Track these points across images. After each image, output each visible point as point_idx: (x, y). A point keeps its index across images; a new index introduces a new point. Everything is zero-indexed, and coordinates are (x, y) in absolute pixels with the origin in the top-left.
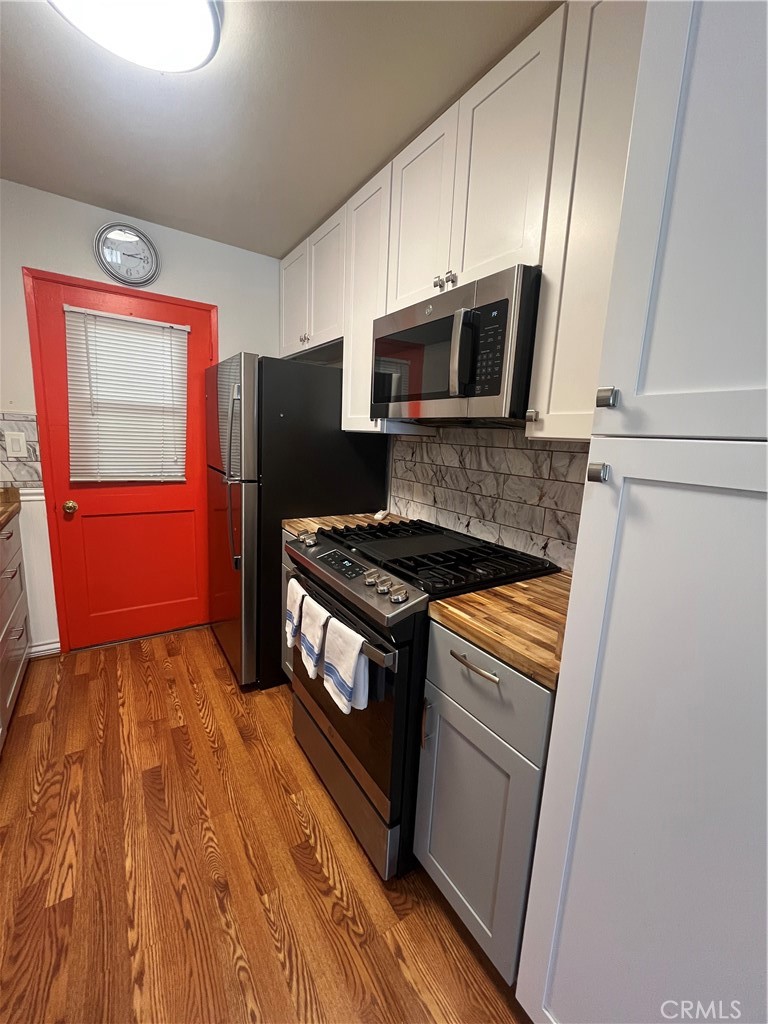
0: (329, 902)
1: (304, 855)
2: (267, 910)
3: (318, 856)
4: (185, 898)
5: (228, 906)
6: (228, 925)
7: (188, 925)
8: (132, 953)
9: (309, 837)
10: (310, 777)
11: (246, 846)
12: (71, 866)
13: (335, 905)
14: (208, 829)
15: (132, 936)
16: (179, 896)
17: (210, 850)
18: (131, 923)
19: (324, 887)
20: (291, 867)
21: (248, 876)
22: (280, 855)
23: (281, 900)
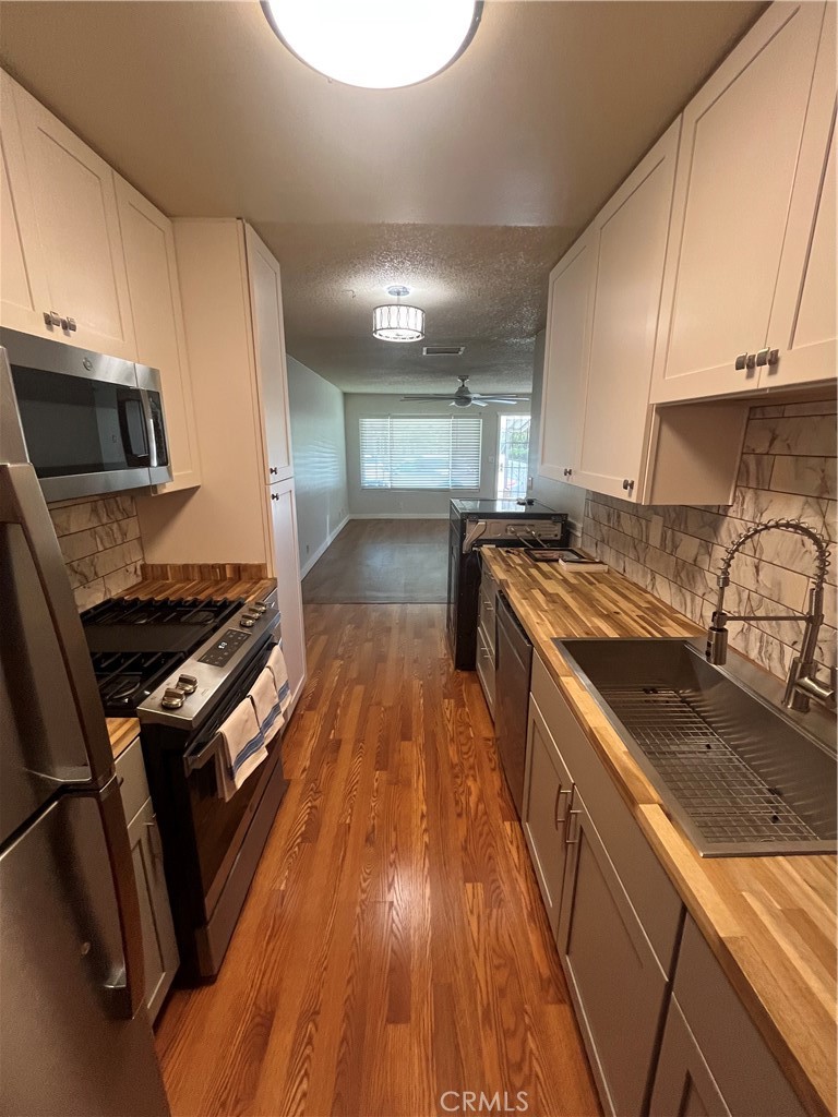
0: (317, 803)
1: (311, 834)
2: (351, 815)
3: (303, 828)
4: (393, 844)
5: (370, 828)
6: (374, 818)
7: (395, 829)
8: (426, 830)
9: (298, 845)
10: (252, 901)
11: (343, 860)
12: (472, 912)
13: (315, 800)
14: (363, 891)
15: (426, 839)
16: (396, 846)
17: (368, 871)
18: (427, 846)
19: (313, 811)
20: (324, 831)
21: (351, 839)
22: (325, 843)
23: (340, 815)
